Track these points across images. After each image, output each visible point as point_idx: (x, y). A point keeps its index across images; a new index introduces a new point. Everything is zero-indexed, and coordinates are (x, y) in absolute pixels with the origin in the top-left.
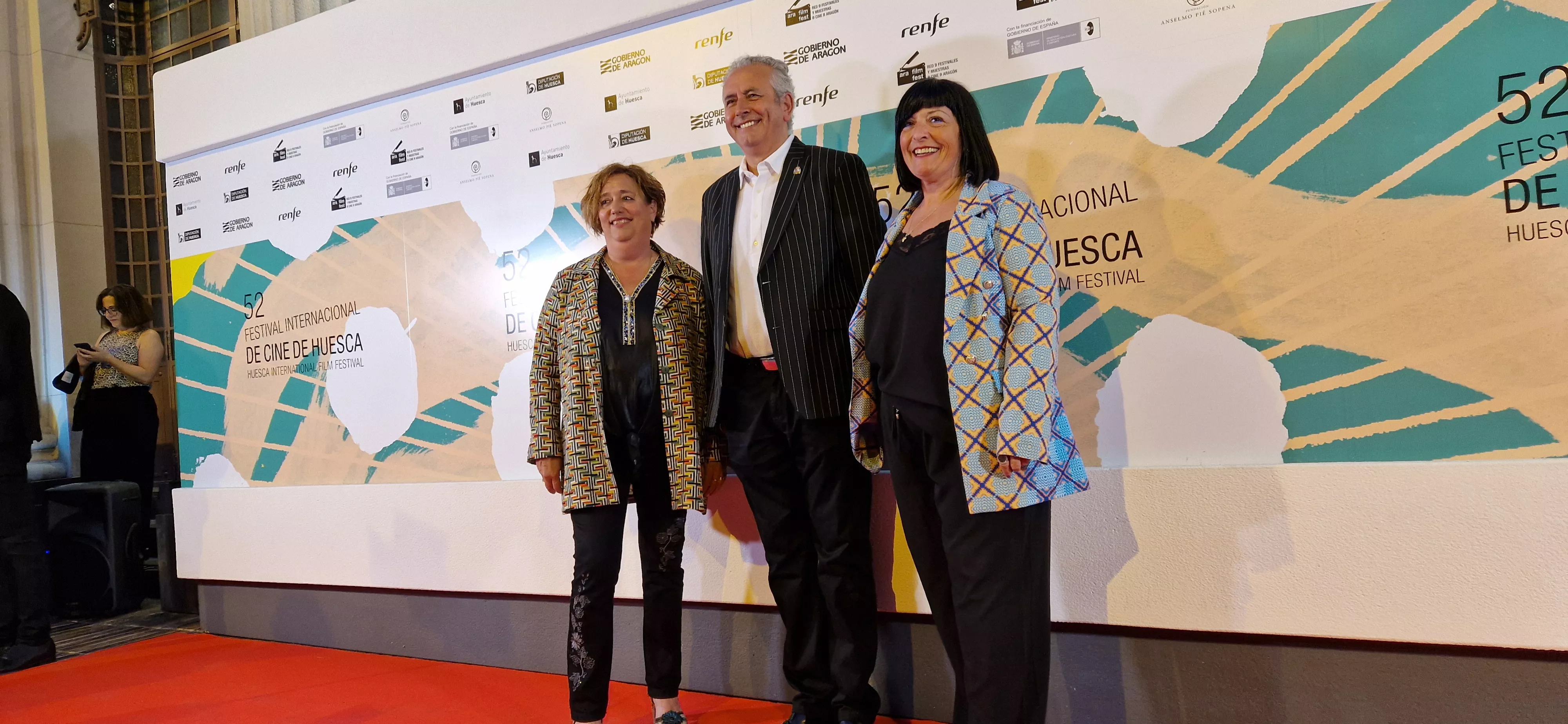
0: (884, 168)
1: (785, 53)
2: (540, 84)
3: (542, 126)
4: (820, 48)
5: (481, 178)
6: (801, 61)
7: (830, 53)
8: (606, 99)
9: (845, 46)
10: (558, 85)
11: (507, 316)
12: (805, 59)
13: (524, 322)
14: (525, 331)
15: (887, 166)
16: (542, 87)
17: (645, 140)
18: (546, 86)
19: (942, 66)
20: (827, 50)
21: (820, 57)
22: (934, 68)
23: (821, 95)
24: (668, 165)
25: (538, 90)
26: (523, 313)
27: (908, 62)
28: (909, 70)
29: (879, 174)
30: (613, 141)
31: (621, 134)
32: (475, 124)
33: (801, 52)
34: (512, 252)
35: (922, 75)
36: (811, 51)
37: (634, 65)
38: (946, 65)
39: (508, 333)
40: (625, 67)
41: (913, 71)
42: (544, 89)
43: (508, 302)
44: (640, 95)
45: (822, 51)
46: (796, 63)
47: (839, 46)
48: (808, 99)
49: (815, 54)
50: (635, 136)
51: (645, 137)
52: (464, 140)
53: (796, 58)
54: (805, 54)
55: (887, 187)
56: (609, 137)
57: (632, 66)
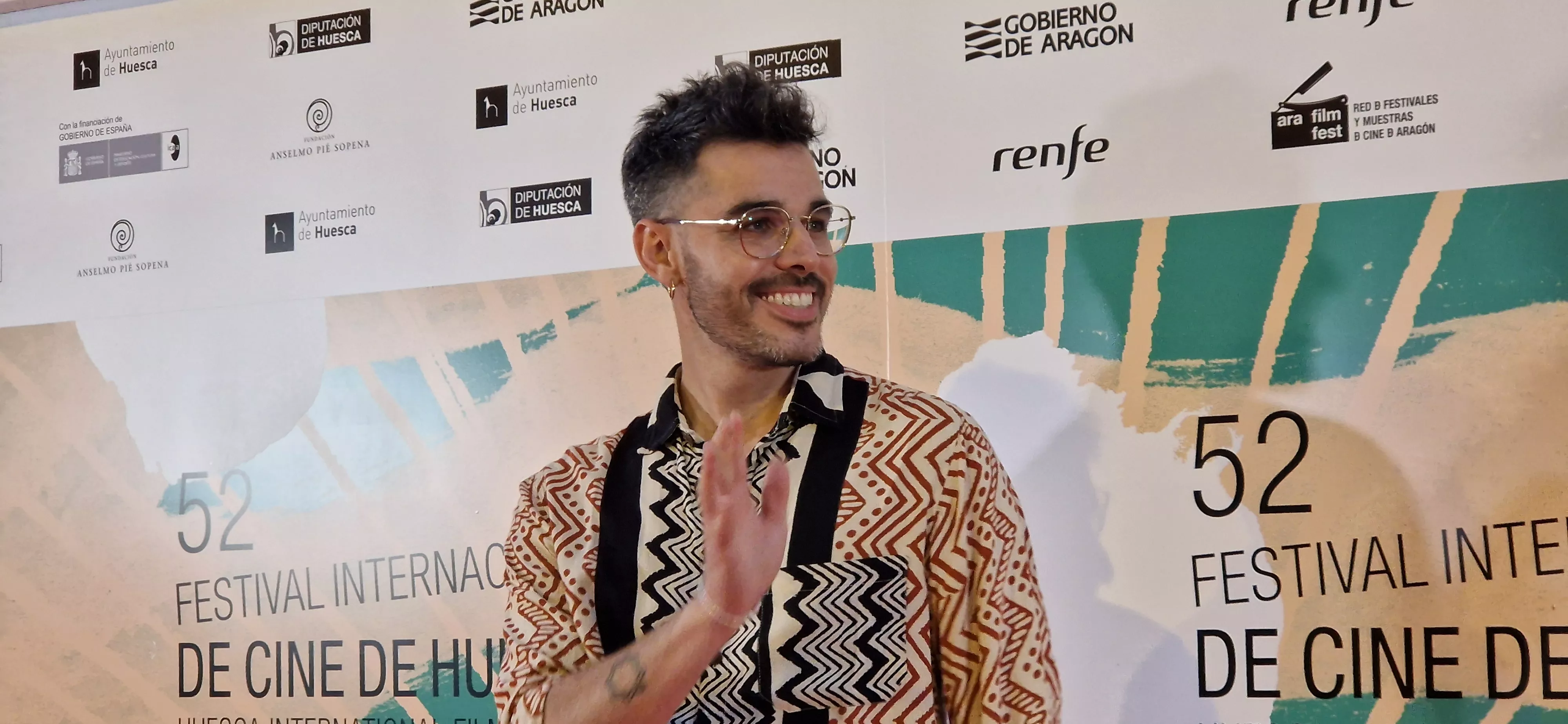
0: (1226, 367)
1: (968, 25)
2: (308, 36)
3: (306, 146)
4: (1062, 22)
5: (134, 267)
6: (1012, 51)
7: (1092, 41)
8: (481, 94)
9: (1131, 26)
10: (353, 43)
11: (182, 646)
12: (1023, 47)
13: (225, 668)
14: (227, 694)
15: (1234, 361)
16: (310, 42)
17: (577, 213)
18: (321, 41)
19: (1395, 111)
20: (1083, 30)
21: (1063, 45)
22: (1373, 113)
23: (1061, 148)
24: (634, 289)
25: (300, 50)
26: (226, 645)
27: (1302, 89)
28: (1305, 110)
29: (1213, 382)
30: (492, 208)
31: (514, 191)
32: (126, 122)
33: (1012, 28)
34: (204, 475)
35: (1339, 128)
36: (1040, 28)
37: (559, 11)
38: (1406, 109)
39: (183, 694)
40: (537, 14)
41: (1314, 113)
42: (317, 48)
43: (189, 611)
44: (568, 93)
45: (1070, 31)
46: (998, 55)
47: (1115, 24)
48: (1026, 153)
49: (1048, 36)
50: (552, 201)
51: (577, 206)
52: (97, 160)
53: (997, 42)
54: (1021, 34)
55: (1233, 419)
56: (483, 195)
57: (553, 13)
